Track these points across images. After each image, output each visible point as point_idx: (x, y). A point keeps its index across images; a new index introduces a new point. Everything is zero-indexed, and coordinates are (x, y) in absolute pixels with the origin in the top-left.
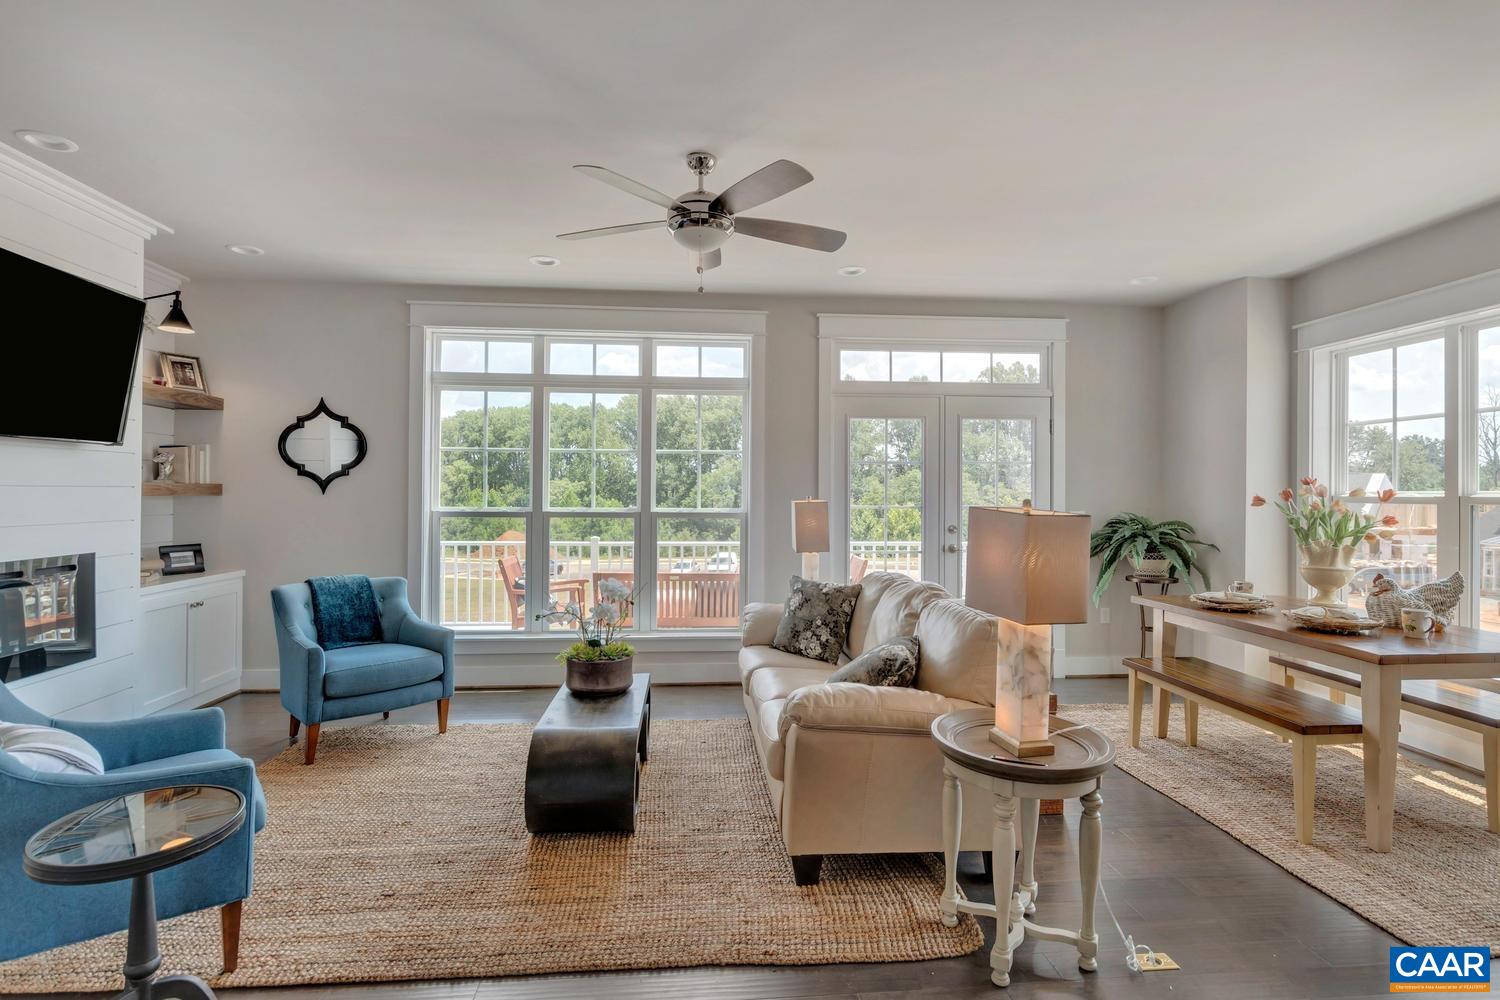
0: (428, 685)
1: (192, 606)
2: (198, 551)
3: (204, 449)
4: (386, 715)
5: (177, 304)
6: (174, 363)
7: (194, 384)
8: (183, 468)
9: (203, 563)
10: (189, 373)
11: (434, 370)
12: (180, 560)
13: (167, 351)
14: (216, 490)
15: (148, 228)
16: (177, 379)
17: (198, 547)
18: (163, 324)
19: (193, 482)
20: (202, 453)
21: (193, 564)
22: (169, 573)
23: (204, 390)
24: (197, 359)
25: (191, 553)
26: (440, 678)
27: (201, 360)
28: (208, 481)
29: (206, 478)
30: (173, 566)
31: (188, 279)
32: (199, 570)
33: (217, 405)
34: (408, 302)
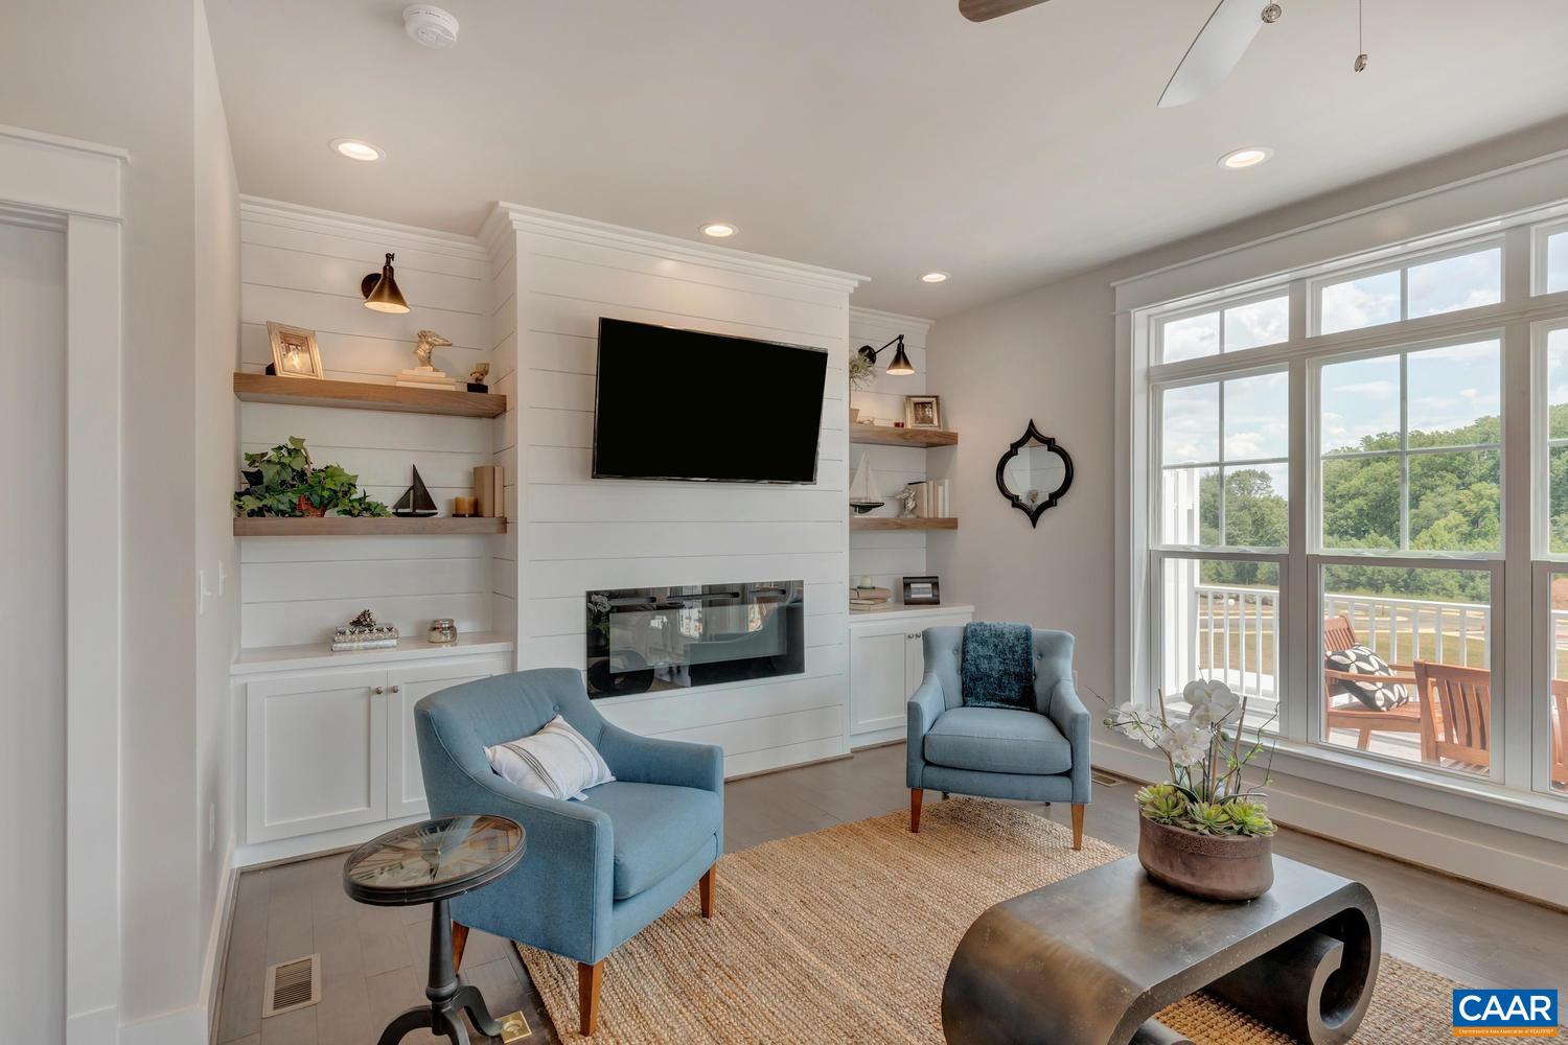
0: (1051, 779)
1: (909, 637)
2: (936, 585)
3: (943, 485)
4: (1048, 804)
5: (901, 348)
6: (916, 404)
7: (932, 422)
8: (922, 503)
9: (938, 596)
10: (928, 412)
11: (1152, 364)
12: (919, 591)
13: (910, 394)
14: (951, 524)
15: (850, 282)
16: (917, 419)
17: (935, 580)
18: (889, 368)
19: (931, 516)
20: (940, 488)
21: (930, 596)
22: (910, 603)
23: (939, 426)
24: (937, 397)
25: (930, 585)
26: (1068, 774)
27: (940, 398)
28: (947, 516)
29: (944, 512)
30: (913, 596)
31: (932, 322)
32: (935, 602)
33: (949, 440)
34: (1112, 285)
